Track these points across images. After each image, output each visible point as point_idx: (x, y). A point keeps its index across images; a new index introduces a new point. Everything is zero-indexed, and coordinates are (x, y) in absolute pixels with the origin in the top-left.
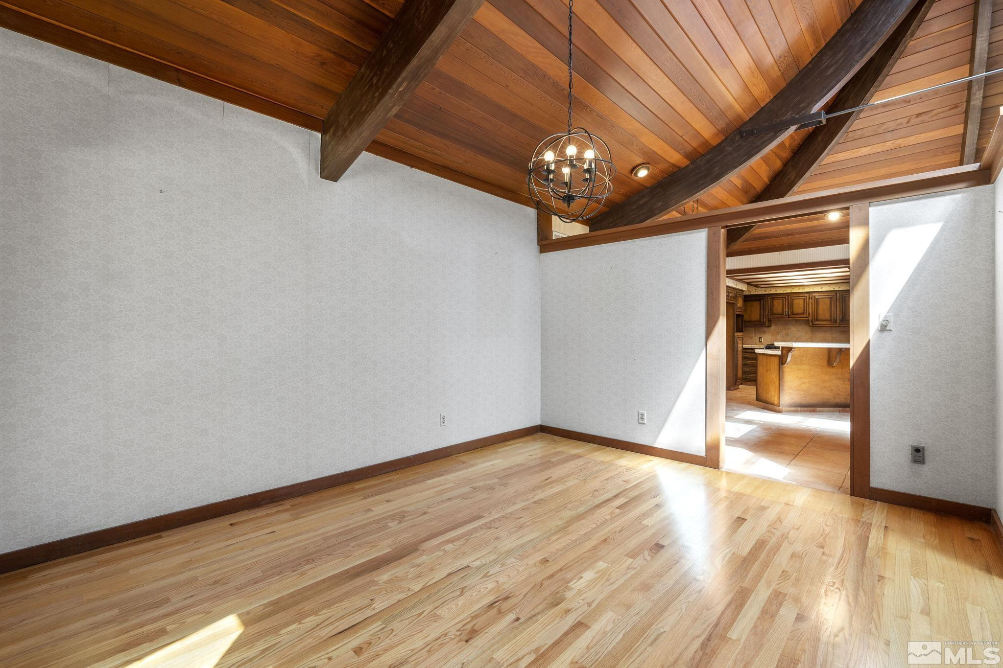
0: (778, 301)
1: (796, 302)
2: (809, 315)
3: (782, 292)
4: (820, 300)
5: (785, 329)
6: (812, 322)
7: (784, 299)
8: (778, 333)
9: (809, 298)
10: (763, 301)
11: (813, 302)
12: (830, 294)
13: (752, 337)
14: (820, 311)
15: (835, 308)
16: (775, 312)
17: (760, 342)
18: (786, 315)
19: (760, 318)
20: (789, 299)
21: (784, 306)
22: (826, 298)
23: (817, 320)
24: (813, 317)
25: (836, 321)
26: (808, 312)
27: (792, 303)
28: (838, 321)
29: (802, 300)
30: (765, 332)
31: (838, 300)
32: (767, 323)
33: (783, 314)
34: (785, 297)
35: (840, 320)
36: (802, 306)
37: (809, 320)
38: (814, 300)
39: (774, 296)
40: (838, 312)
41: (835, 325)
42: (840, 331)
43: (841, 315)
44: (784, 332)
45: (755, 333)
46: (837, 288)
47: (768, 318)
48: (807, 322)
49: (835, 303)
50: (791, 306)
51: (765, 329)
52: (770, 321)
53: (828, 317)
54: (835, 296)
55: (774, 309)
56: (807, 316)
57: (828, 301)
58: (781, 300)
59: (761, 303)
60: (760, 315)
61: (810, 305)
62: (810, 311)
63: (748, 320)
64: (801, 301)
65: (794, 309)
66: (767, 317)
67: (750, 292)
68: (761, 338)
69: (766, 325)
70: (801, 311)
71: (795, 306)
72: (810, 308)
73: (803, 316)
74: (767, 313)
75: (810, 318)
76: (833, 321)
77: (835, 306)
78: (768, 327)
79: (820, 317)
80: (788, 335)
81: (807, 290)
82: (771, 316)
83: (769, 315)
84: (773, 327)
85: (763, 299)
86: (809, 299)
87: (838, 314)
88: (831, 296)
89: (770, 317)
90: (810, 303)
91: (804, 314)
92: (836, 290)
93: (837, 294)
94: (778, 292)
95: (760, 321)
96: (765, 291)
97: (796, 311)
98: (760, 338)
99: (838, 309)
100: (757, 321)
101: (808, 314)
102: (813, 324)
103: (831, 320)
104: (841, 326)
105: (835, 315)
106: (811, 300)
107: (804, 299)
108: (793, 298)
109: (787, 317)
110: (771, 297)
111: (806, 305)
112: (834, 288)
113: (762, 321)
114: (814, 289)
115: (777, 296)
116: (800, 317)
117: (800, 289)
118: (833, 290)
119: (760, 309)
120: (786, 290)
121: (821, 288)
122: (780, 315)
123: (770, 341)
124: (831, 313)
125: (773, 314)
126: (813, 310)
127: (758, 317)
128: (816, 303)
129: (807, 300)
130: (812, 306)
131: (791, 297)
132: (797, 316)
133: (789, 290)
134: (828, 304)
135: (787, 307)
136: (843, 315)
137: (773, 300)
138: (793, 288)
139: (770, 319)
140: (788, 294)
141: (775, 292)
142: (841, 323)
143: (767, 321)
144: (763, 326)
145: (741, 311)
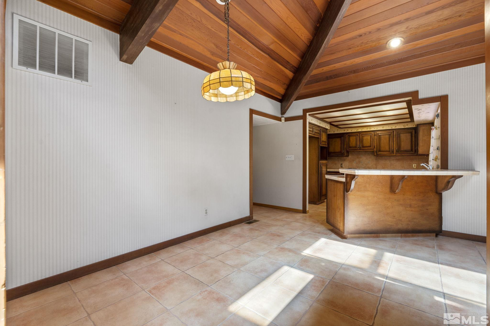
0: (353, 137)
1: (365, 138)
2: (374, 147)
3: (356, 131)
4: (382, 136)
5: (357, 157)
6: (376, 152)
7: (357, 136)
8: (353, 161)
10: (343, 137)
11: (377, 138)
13: (336, 164)
14: (382, 145)
15: (393, 142)
16: (351, 145)
17: (341, 167)
20: (361, 136)
22: (385, 135)
23: (380, 151)
24: (377, 149)
25: (393, 152)
26: (373, 145)
27: (363, 139)
30: (344, 160)
31: (395, 136)
32: (346, 154)
33: (356, 147)
34: (358, 135)
36: (369, 141)
37: (374, 151)
38: (378, 136)
39: (350, 134)
40: (395, 145)
41: (392, 155)
42: (396, 159)
44: (357, 160)
45: (338, 161)
48: (373, 153)
49: (393, 138)
50: (361, 141)
51: (345, 157)
53: (387, 149)
55: (350, 143)
56: (373, 148)
57: (388, 136)
58: (355, 137)
59: (341, 140)
60: (341, 148)
61: (375, 140)
62: (375, 145)
63: (333, 151)
64: (369, 138)
65: (364, 143)
66: (346, 149)
67: (334, 132)
69: (345, 155)
70: (368, 144)
71: (364, 141)
72: (375, 143)
75: (375, 150)
76: (391, 151)
78: (347, 156)
79: (382, 149)
80: (360, 162)
81: (373, 129)
83: (347, 148)
87: (395, 147)
89: (347, 149)
90: (375, 139)
93: (394, 131)
94: (353, 131)
95: (341, 152)
96: (345, 131)
97: (365, 145)
98: (341, 164)
99: (395, 143)
100: (339, 152)
101: (373, 146)
102: (377, 155)
104: (396, 155)
105: (393, 147)
106: (375, 137)
107: (371, 136)
108: (363, 135)
109: (359, 149)
110: (348, 135)
111: (372, 140)
112: (392, 128)
113: (342, 152)
114: (377, 128)
115: (352, 134)
116: (368, 149)
117: (368, 128)
118: (391, 129)
119: (341, 143)
120: (358, 130)
121: (383, 128)
122: (355, 148)
123: (348, 166)
124: (390, 145)
125: (349, 147)
126: (377, 143)
127: (340, 150)
128: (379, 139)
129: (373, 137)
130: (376, 141)
131: (362, 135)
132: (366, 148)
133: (360, 130)
134: (388, 139)
135: (359, 142)
136: (399, 147)
137: (349, 137)
138: (363, 128)
139: (347, 151)
140: (360, 133)
141: (351, 131)
142: (397, 153)
143: (346, 152)
144: (343, 156)
145: (325, 143)
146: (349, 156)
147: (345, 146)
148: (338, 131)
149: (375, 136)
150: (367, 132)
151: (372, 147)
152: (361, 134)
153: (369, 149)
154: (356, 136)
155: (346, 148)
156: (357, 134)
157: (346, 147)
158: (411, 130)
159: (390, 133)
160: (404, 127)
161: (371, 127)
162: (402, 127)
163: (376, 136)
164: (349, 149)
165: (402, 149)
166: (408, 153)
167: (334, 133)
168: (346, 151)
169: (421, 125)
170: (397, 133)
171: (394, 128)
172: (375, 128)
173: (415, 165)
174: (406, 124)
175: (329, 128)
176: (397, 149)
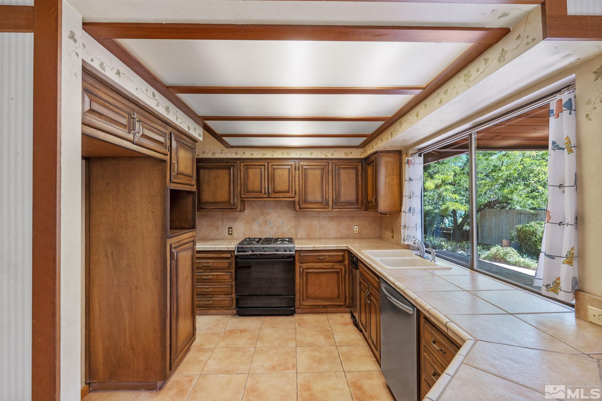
0: (255, 170)
1: (278, 172)
2: (295, 193)
3: (260, 156)
4: (309, 171)
5: (262, 214)
6: (299, 204)
7: (263, 167)
8: (254, 220)
9: (296, 167)
10: (233, 169)
11: (301, 174)
12: (321, 164)
13: (219, 227)
14: (309, 189)
15: (327, 184)
16: (250, 188)
17: (229, 234)
18: (265, 194)
19: (230, 197)
20: (270, 168)
21: (263, 179)
22: (316, 169)
23: (306, 201)
24: (301, 197)
25: (327, 204)
26: (293, 189)
27: (274, 174)
28: (330, 203)
29: (287, 171)
30: (236, 219)
31: (330, 174)
32: (239, 206)
33: (261, 192)
34: (264, 165)
35: (333, 203)
36: (286, 180)
37: (294, 201)
38: (302, 172)
39: (249, 163)
40: (331, 191)
41: (327, 210)
42: (329, 217)
43: (334, 195)
44: (261, 219)
45: (223, 221)
46: (329, 154)
47: (241, 198)
48: (292, 205)
49: (327, 177)
50: (272, 179)
51: (237, 214)
52: (243, 202)
53: (319, 199)
54: (327, 167)
55: (249, 183)
56: (293, 195)
57: (318, 172)
58: (259, 170)
59: (230, 174)
60: (229, 193)
61: (297, 179)
62: (297, 188)
63: (211, 200)
64: (286, 173)
65: (276, 184)
66: (239, 196)
67: (214, 153)
68: (231, 228)
69: (238, 209)
70: (285, 187)
71: (277, 179)
72: (297, 184)
74: (239, 191)
75: (297, 199)
76: (324, 203)
77: (327, 181)
78: (240, 211)
79: (309, 198)
80: (266, 223)
81: (292, 155)
82: (244, 194)
83: (242, 193)
84: (247, 211)
85: (233, 166)
86: (295, 170)
89: (243, 196)
90: (297, 176)
91: (289, 192)
92: (328, 157)
93: (329, 163)
94: (255, 156)
95: (229, 202)
96: (237, 153)
97: (278, 188)
98: (229, 228)
100: (224, 202)
101: (294, 192)
102: (300, 208)
103: (322, 202)
104: (332, 210)
105: (327, 195)
106: (297, 171)
107: (289, 169)
108: (274, 167)
109: (266, 196)
110: (244, 164)
111: (292, 178)
112: (326, 156)
113: (232, 202)
114: (301, 155)
115: (252, 163)
116: (283, 196)
117: (284, 153)
118: (324, 157)
119: (230, 182)
120: (265, 154)
121: (311, 154)
122: (258, 194)
123: (244, 233)
124: (323, 191)
125: (247, 192)
126: (301, 186)
127: (227, 196)
128: (303, 176)
129: (293, 171)
130: (299, 181)
131: (272, 165)
132: (281, 195)
133: (269, 155)
134: (319, 178)
135: (266, 180)
136: (337, 195)
137: (248, 168)
138: (275, 152)
139: (243, 199)
140: (269, 161)
141: (250, 157)
142: (334, 207)
143: (239, 202)
144: (234, 210)
145: (187, 182)
146: (246, 210)
147: (237, 188)
148: (222, 153)
149: (297, 169)
150: (282, 161)
151: (291, 192)
152: (271, 164)
153: (286, 196)
154: (261, 168)
155: (240, 194)
156: (263, 164)
157: (241, 190)
158: (356, 164)
159: (323, 166)
160: (347, 157)
161: (290, 151)
162: (343, 156)
163: (299, 170)
164: (246, 196)
165: (342, 199)
166: (353, 207)
167: (213, 157)
168: (239, 200)
169: (383, 154)
170: (334, 167)
171: (329, 156)
172: (296, 154)
173: (356, 228)
174: (348, 150)
175: (201, 139)
176: (334, 198)
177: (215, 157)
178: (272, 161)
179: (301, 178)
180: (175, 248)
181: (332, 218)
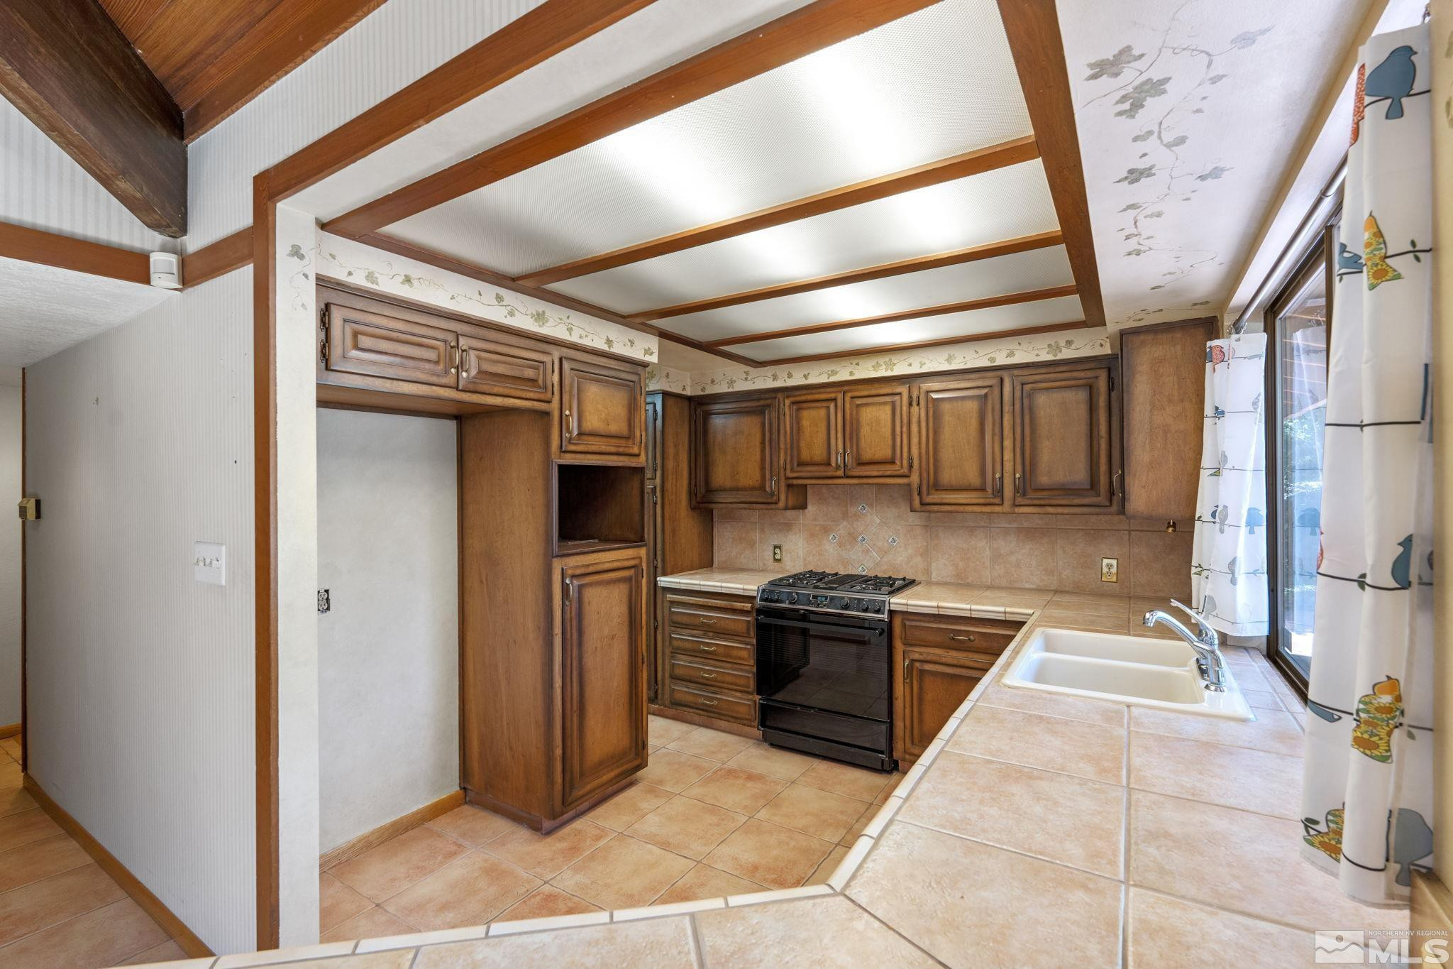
0: (813, 413)
1: (867, 414)
2: (911, 466)
3: (824, 379)
4: (946, 407)
5: (845, 516)
6: (919, 494)
7: (832, 406)
8: (826, 530)
9: (910, 397)
10: (771, 413)
11: (923, 413)
12: (980, 383)
13: (755, 543)
14: (947, 454)
15: (997, 438)
16: (805, 455)
17: (776, 560)
18: (838, 467)
19: (763, 476)
20: (848, 406)
21: (833, 432)
22: (963, 398)
23: (937, 487)
24: (925, 475)
25: (999, 492)
26: (905, 455)
27: (857, 418)
28: (1008, 491)
29: (888, 409)
30: (787, 527)
31: (1007, 408)
32: (783, 497)
33: (829, 464)
34: (835, 400)
35: (1016, 490)
36: (887, 431)
37: (909, 485)
38: (927, 408)
39: (802, 396)
40: (1008, 456)
41: (997, 509)
42: (1020, 530)
43: (1019, 467)
44: (843, 529)
45: (762, 530)
46: (1000, 355)
47: (788, 478)
48: (906, 495)
49: (996, 418)
50: (851, 431)
51: (785, 514)
52: (798, 489)
53: (972, 477)
54: (995, 391)
55: (803, 444)
56: (905, 470)
57: (973, 406)
58: (823, 412)
59: (763, 424)
60: (763, 468)
61: (914, 428)
62: (915, 452)
63: (728, 484)
64: (884, 413)
65: (863, 443)
66: (783, 473)
67: (731, 382)
68: (780, 547)
69: (781, 504)
70: (883, 452)
71: (865, 431)
72: (915, 440)
73: (889, 470)
74: (782, 462)
75: (915, 478)
76: (989, 490)
77: (997, 430)
78: (794, 509)
79: (947, 476)
80: (855, 539)
81: (903, 366)
82: (794, 470)
83: (788, 467)
85: (770, 407)
86: (910, 405)
87: (1008, 466)
88: (984, 391)
89: (789, 474)
90: (914, 420)
91: (893, 462)
92: (999, 363)
93: (1002, 380)
94: (811, 380)
95: (762, 488)
96: (775, 378)
97: (867, 455)
98: (776, 547)
99: (1008, 443)
100: (753, 489)
101: (905, 462)
102: (922, 504)
103: (982, 489)
104: (1018, 510)
105: (997, 468)
106: (915, 409)
107: (894, 404)
108: (859, 402)
109: (840, 473)
110: (792, 399)
111: (902, 427)
112: (992, 360)
113: (768, 489)
114: (922, 364)
115: (809, 397)
116: (880, 473)
117: (878, 365)
118: (988, 364)
119: (763, 443)
120: (834, 373)
121: (949, 360)
122: (821, 468)
123: (805, 560)
124: (984, 459)
125: (799, 465)
126: (924, 445)
127: (756, 475)
128: (931, 420)
129: (905, 408)
130: (920, 432)
131: (852, 398)
132: (873, 471)
133: (844, 373)
134: (974, 422)
135: (840, 435)
136: (1027, 468)
137: (798, 410)
138: (857, 364)
139: (791, 482)
140: (846, 388)
141: (802, 382)
142: (1019, 500)
143: (783, 489)
144: (773, 506)
145: (613, 450)
146: (810, 507)
147: (779, 457)
148: (746, 379)
149: (915, 403)
150: (876, 385)
151: (898, 462)
152: (849, 395)
153: (888, 473)
154: (828, 408)
155: (785, 469)
156: (832, 396)
157: (785, 460)
158: (1089, 374)
159: (985, 391)
160: (1055, 356)
161: (895, 358)
162: (1046, 356)
163: (918, 404)
164: (795, 475)
165: (1044, 480)
166: (1077, 501)
167: (731, 390)
168: (783, 483)
169: (1142, 337)
170: (1018, 388)
171: (1002, 359)
172: (910, 365)
173: (1110, 566)
174: (1061, 337)
175: (654, 359)
176: (1018, 476)
177: (734, 390)
178: (854, 387)
179: (923, 424)
180: (573, 576)
181: (1029, 534)
